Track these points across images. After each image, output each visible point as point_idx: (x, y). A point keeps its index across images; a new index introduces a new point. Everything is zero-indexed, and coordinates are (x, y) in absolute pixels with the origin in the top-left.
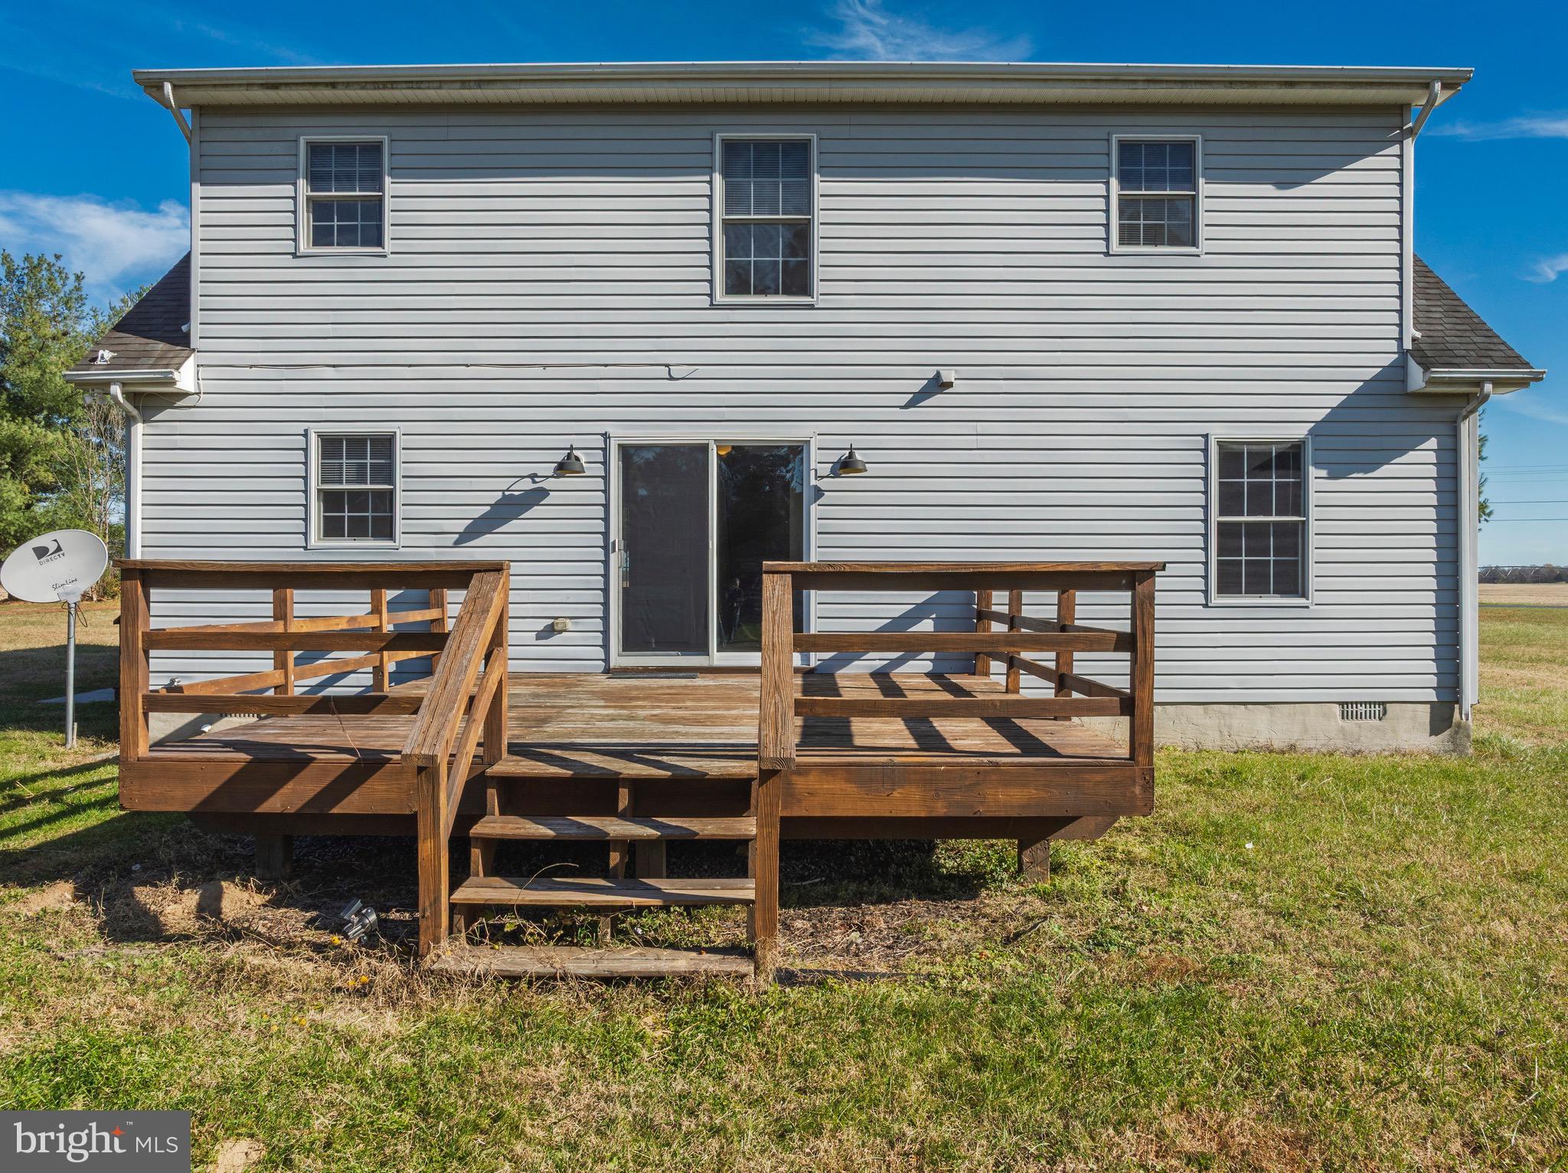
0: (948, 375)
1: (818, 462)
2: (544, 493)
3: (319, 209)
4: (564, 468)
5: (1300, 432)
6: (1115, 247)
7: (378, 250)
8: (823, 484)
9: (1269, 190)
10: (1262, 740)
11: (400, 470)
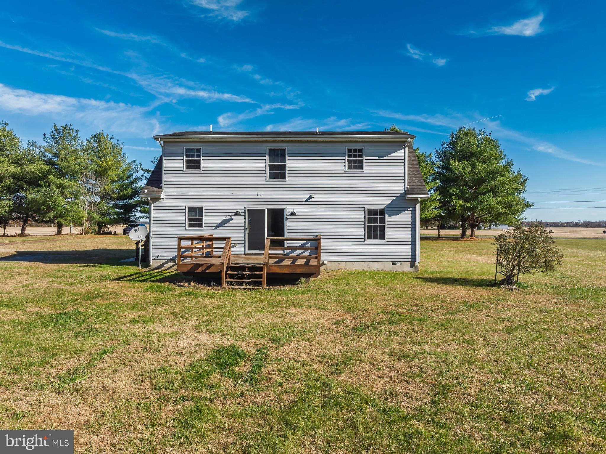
0: (313, 196)
1: (287, 213)
2: (232, 219)
3: (188, 162)
4: (237, 213)
5: (383, 207)
6: (347, 170)
7: (200, 170)
8: (288, 217)
9: (377, 158)
10: (376, 269)
11: (204, 214)
